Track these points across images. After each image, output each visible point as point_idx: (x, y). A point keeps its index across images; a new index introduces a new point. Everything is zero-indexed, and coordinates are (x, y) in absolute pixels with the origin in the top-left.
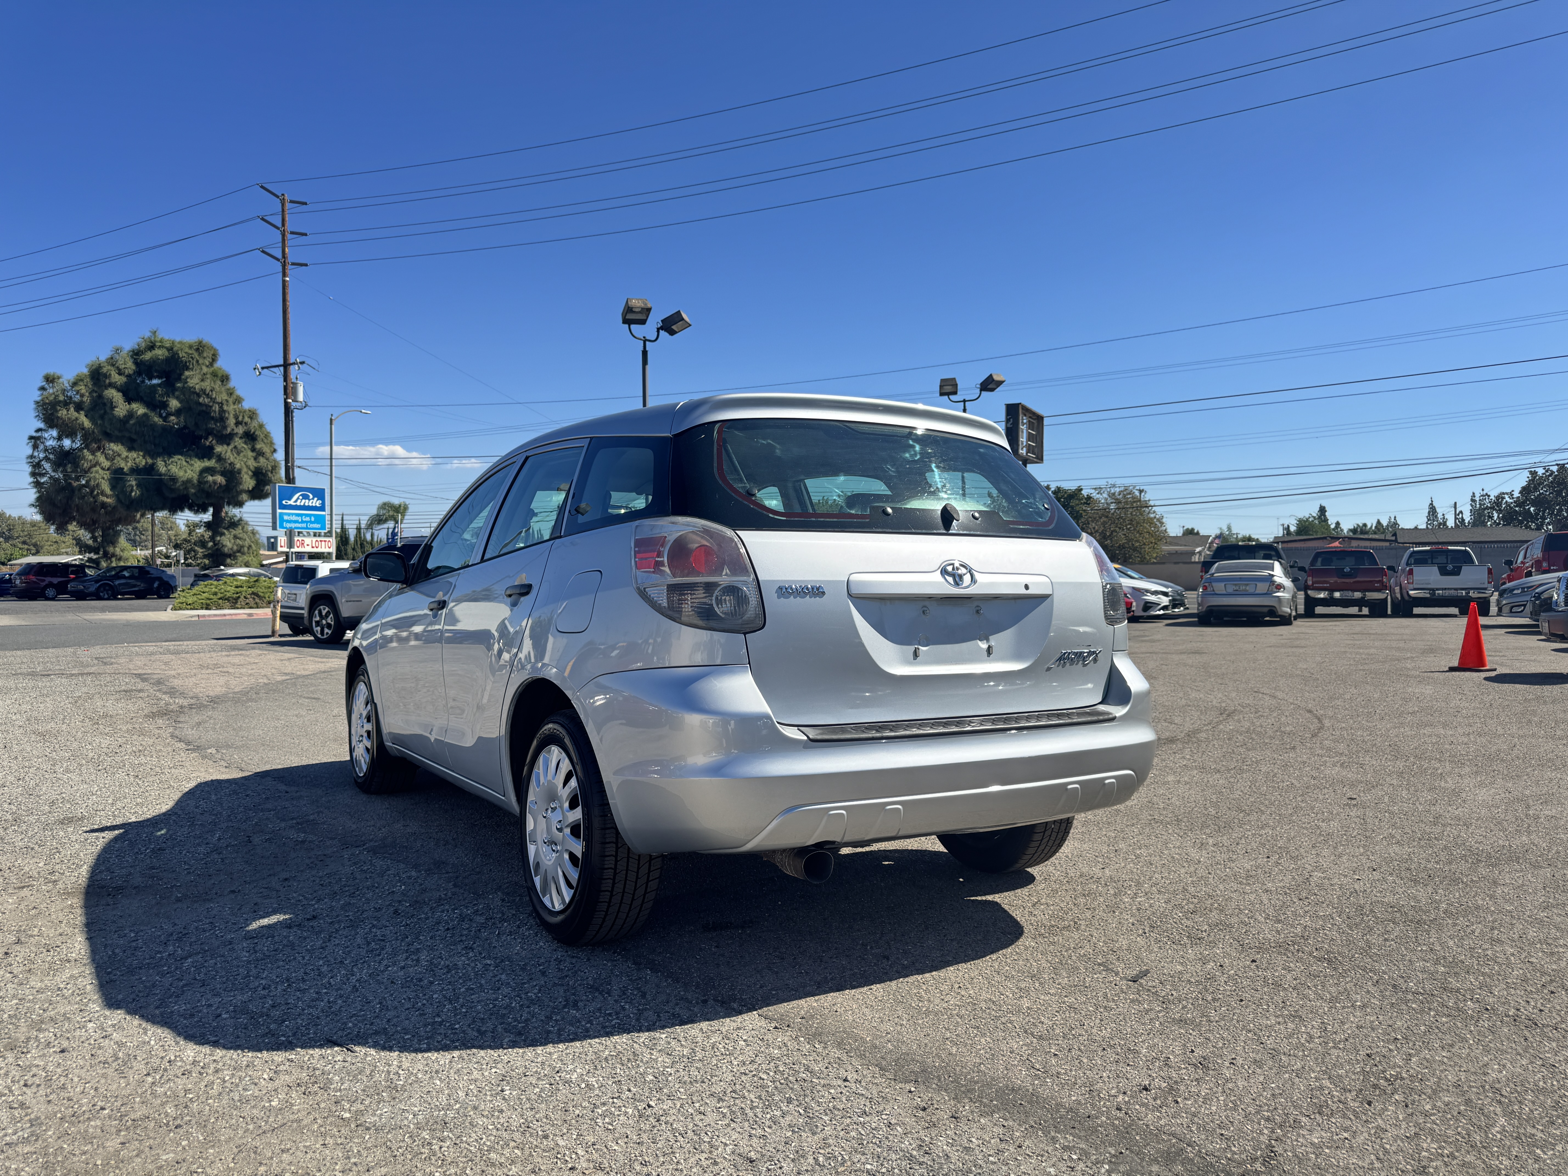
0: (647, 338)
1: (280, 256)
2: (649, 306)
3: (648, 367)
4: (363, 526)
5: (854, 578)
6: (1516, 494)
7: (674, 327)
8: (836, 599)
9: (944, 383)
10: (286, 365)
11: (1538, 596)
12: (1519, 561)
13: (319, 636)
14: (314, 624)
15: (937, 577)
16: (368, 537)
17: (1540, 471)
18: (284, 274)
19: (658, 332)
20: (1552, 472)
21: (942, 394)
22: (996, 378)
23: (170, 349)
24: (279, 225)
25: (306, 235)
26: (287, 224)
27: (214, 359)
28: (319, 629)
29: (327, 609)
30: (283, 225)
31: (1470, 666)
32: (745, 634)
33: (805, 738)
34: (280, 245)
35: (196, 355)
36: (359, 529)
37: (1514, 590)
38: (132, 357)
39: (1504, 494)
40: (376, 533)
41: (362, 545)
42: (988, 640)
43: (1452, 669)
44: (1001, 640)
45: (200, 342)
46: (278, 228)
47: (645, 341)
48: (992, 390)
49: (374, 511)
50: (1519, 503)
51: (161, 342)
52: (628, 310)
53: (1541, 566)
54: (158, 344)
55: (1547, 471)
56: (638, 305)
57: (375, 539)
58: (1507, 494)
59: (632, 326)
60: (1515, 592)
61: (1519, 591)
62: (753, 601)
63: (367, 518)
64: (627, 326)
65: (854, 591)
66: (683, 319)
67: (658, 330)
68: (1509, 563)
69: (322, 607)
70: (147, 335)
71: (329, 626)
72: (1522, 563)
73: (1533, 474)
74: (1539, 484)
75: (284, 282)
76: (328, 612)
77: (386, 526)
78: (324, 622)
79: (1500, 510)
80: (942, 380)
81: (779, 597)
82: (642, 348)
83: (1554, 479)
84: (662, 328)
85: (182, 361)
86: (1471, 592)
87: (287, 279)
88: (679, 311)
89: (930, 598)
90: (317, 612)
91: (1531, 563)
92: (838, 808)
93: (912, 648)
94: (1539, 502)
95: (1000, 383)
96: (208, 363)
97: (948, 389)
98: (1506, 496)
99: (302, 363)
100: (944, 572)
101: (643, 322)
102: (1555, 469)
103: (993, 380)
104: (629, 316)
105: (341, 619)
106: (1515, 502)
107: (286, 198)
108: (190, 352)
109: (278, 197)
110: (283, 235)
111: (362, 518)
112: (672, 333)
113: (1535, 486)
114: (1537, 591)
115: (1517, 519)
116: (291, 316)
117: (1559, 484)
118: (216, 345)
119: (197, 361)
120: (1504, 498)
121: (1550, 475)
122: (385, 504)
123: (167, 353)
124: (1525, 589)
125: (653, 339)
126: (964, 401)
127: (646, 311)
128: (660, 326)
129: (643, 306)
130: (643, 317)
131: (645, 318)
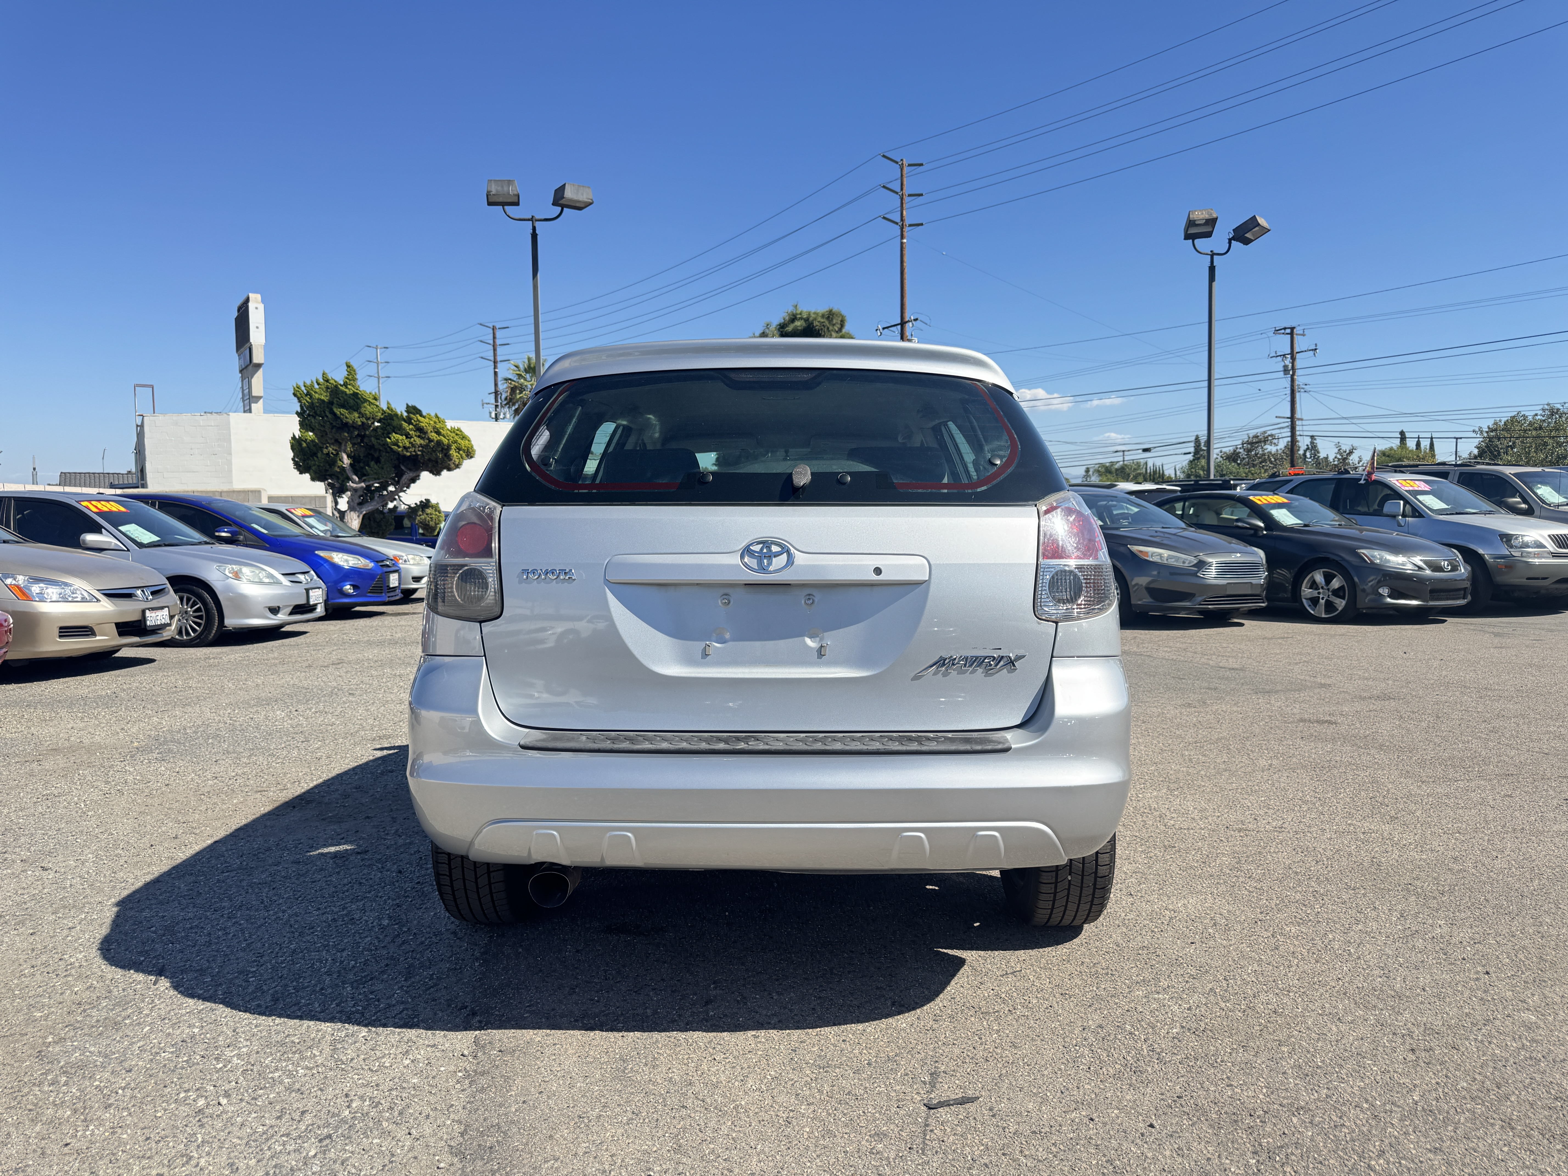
0: (1215, 252)
1: (898, 220)
2: (1215, 216)
3: (1214, 284)
7: (1248, 235)
10: (903, 324)
15: (735, 560)
18: (902, 237)
19: (1230, 243)
23: (807, 320)
24: (898, 190)
25: (922, 195)
26: (905, 188)
27: (842, 326)
30: (902, 189)
34: (899, 209)
35: (827, 323)
38: (779, 330)
45: (831, 311)
46: (897, 193)
51: (801, 314)
52: (1191, 223)
54: (798, 316)
56: (1201, 217)
59: (1197, 241)
64: (1190, 241)
66: (1259, 225)
67: (1230, 241)
70: (790, 309)
75: (902, 243)
82: (1209, 264)
84: (1233, 238)
85: (816, 330)
87: (905, 241)
88: (1253, 217)
96: (837, 329)
99: (916, 320)
101: (1208, 235)
104: (1192, 231)
107: (904, 163)
108: (822, 320)
109: (897, 163)
110: (902, 199)
112: (1247, 242)
116: (907, 276)
118: (844, 313)
119: (828, 328)
123: (804, 324)
125: (1223, 252)
127: (1212, 222)
128: (1231, 236)
129: (1207, 217)
130: (1208, 229)
131: (1211, 230)
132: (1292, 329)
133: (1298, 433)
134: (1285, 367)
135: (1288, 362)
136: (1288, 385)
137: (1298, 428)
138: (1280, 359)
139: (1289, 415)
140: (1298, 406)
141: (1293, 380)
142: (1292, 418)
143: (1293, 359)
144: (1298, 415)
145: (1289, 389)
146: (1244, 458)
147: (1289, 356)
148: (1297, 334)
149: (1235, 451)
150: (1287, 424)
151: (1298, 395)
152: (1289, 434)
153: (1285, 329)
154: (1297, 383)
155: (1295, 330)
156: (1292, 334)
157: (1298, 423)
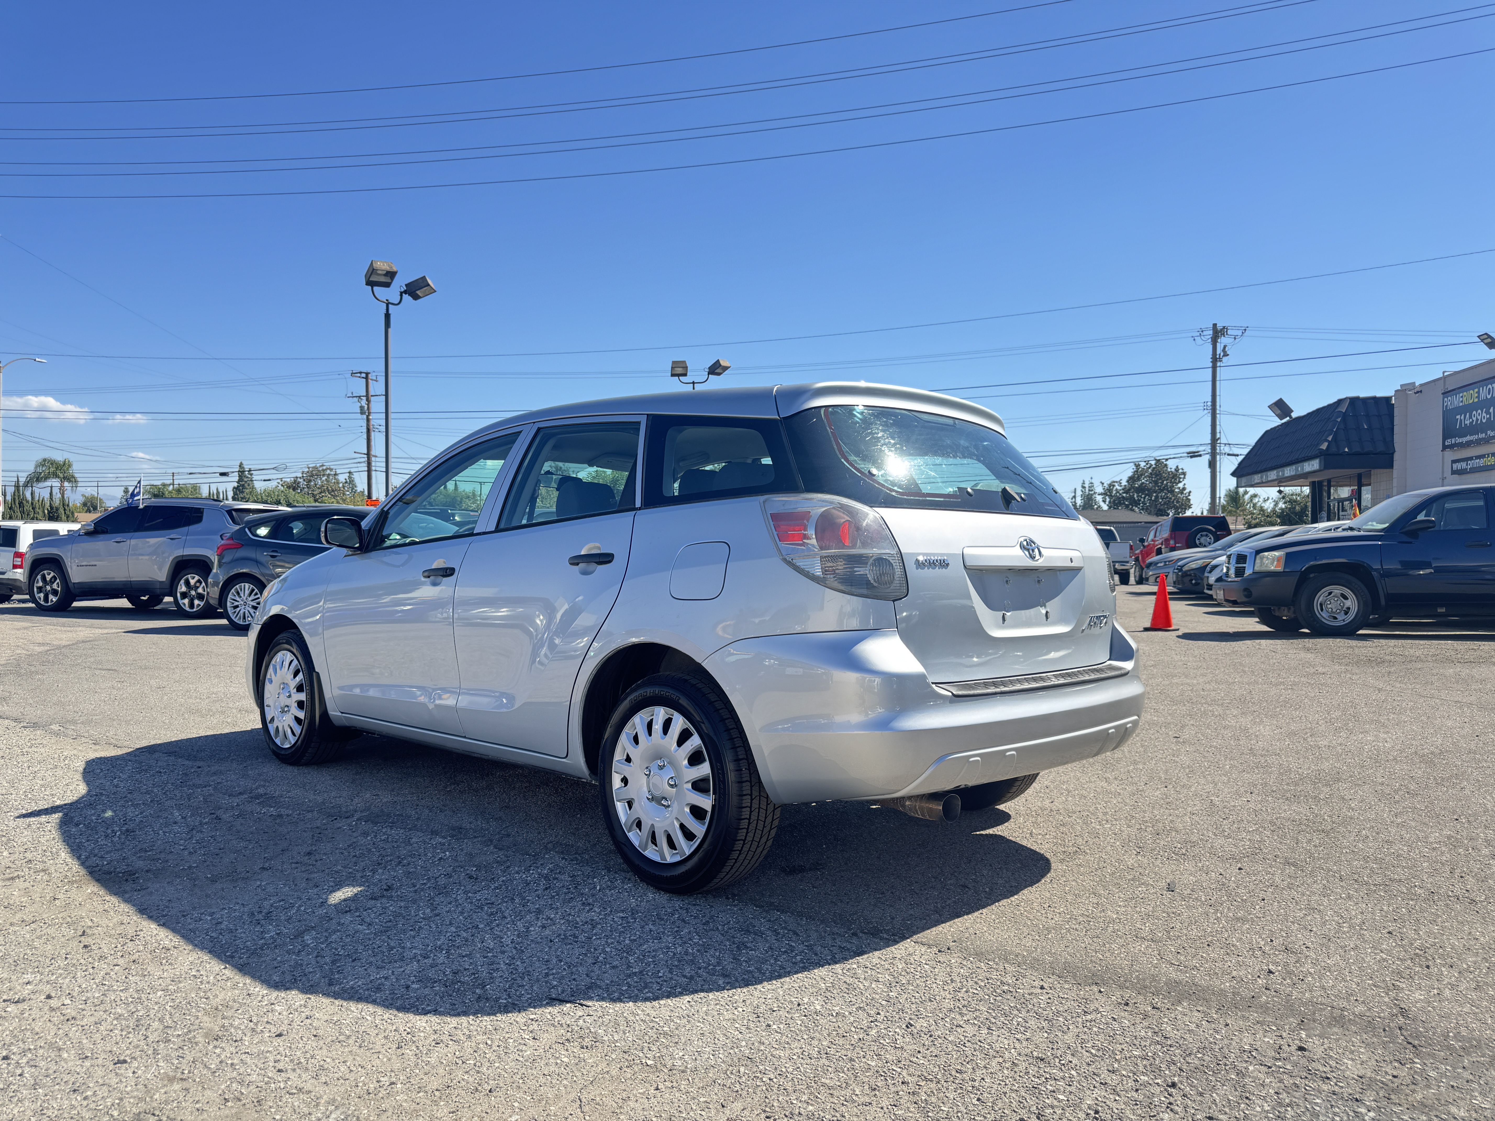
0: (390, 301)
2: (395, 269)
3: (390, 330)
4: (21, 484)
5: (967, 551)
6: (1124, 483)
7: (418, 292)
8: (957, 570)
9: (675, 364)
11: (1180, 568)
12: (1149, 540)
13: (42, 603)
14: (35, 589)
15: (1018, 551)
16: (28, 496)
17: (1142, 464)
19: (401, 295)
20: (1151, 465)
21: (673, 375)
22: (723, 363)
28: (42, 595)
29: (52, 574)
31: (1160, 626)
32: (894, 601)
33: (950, 694)
36: (17, 487)
37: (1158, 563)
39: (1114, 482)
40: (37, 491)
41: (21, 504)
42: (1045, 607)
43: (1146, 629)
44: (1053, 606)
47: (388, 304)
48: (719, 374)
49: (31, 468)
50: (1126, 491)
52: (372, 271)
53: (1169, 544)
55: (1147, 464)
56: (383, 267)
57: (37, 499)
58: (1117, 482)
59: (375, 288)
60: (1159, 565)
61: (1162, 564)
62: (898, 572)
63: (26, 474)
64: (370, 287)
65: (968, 563)
66: (429, 285)
67: (401, 293)
68: (1142, 541)
69: (45, 572)
71: (55, 592)
72: (1153, 540)
73: (1137, 466)
74: (1142, 475)
76: (54, 577)
77: (48, 483)
78: (48, 588)
79: (1111, 495)
80: (674, 362)
81: (917, 569)
82: (385, 311)
83: (1153, 470)
84: (405, 292)
86: (1117, 564)
88: (424, 277)
89: (1010, 570)
90: (39, 577)
91: (1160, 541)
92: (974, 754)
93: (1001, 613)
94: (1141, 489)
95: (726, 368)
97: (679, 371)
98: (1116, 484)
100: (1022, 547)
101: (387, 285)
102: (1153, 463)
103: (720, 365)
104: (374, 278)
105: (70, 585)
106: (1123, 489)
111: (20, 474)
112: (416, 297)
113: (1138, 477)
114: (1179, 564)
115: (1124, 503)
117: (1157, 475)
120: (1114, 486)
121: (1149, 468)
122: (45, 460)
124: (1167, 563)
125: (396, 302)
126: (693, 383)
127: (391, 275)
128: (402, 290)
129: (388, 269)
130: (388, 280)
131: (390, 281)
132: (367, 374)
133: (373, 468)
134: (362, 407)
135: (364, 402)
136: (365, 424)
137: (373, 464)
138: (356, 399)
139: (366, 452)
140: (373, 443)
141: (368, 420)
142: (368, 454)
143: (368, 401)
144: (373, 452)
145: (365, 427)
146: (304, 488)
147: (364, 398)
148: (372, 380)
149: (295, 481)
150: (363, 460)
151: (372, 434)
152: (366, 469)
153: (361, 373)
154: (372, 422)
155: (370, 375)
156: (367, 378)
157: (373, 459)
